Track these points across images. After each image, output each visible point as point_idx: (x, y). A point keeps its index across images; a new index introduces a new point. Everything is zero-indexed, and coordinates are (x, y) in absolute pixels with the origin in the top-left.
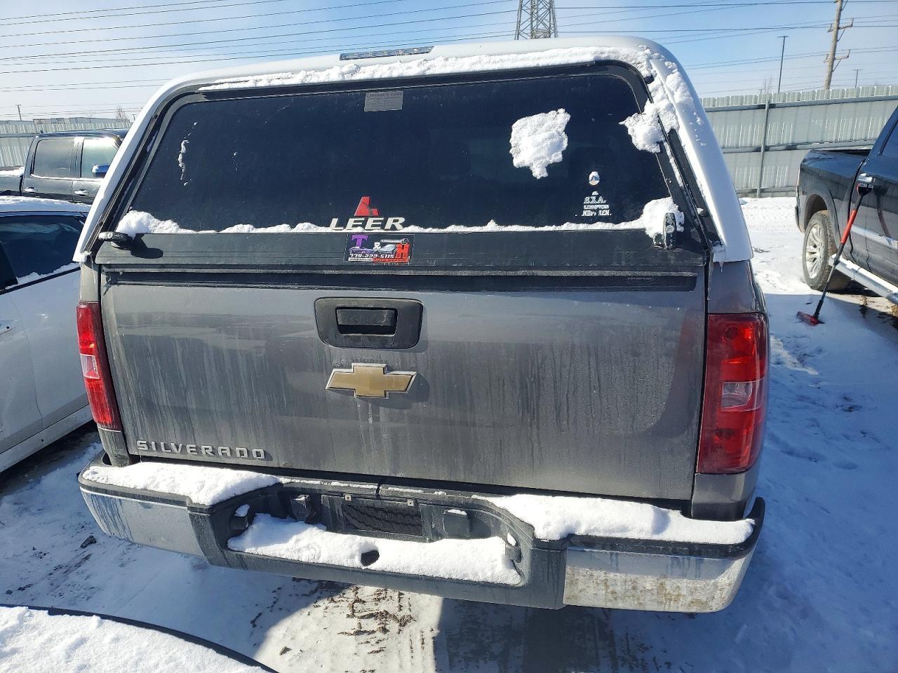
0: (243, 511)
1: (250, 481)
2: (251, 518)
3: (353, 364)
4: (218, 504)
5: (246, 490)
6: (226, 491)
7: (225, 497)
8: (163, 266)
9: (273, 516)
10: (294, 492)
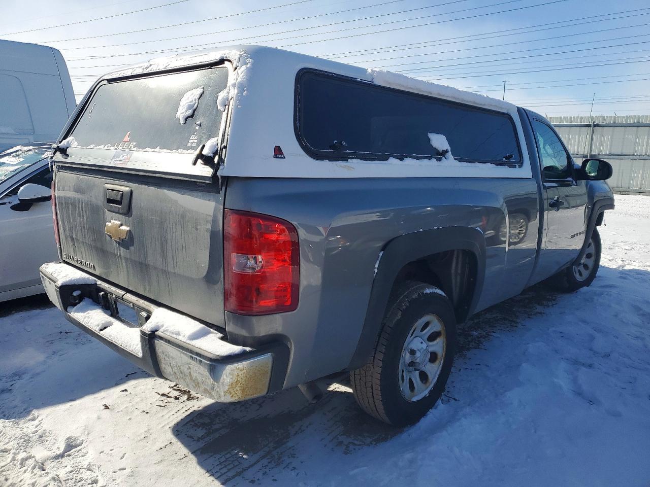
0: (76, 293)
1: (84, 279)
2: (80, 299)
3: (112, 221)
4: (64, 286)
5: (81, 283)
6: (70, 281)
7: (68, 284)
8: (68, 163)
9: (93, 301)
10: (100, 289)
